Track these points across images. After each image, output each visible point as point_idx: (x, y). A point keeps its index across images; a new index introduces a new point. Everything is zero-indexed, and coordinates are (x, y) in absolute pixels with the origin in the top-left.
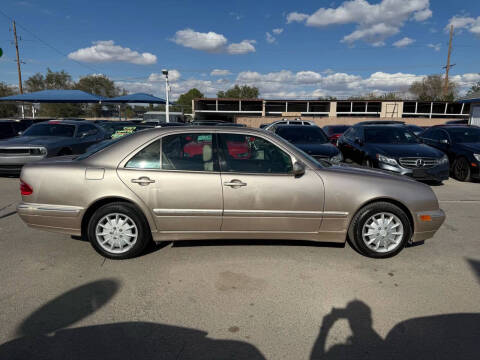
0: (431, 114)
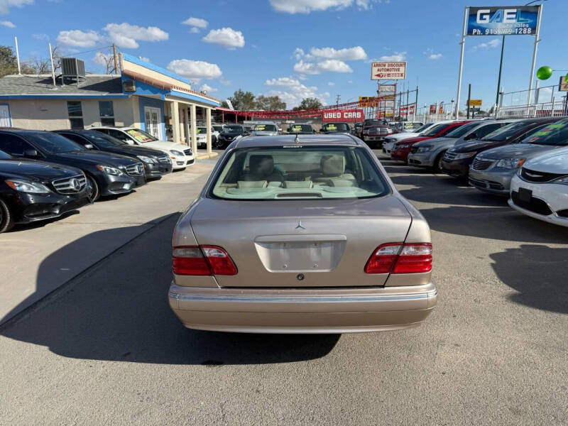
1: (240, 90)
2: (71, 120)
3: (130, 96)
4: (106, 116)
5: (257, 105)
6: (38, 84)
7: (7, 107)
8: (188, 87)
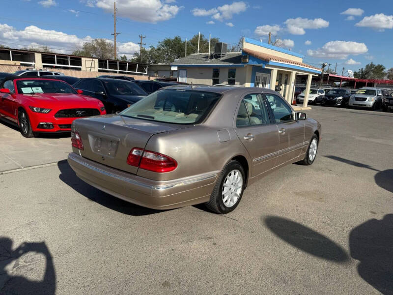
0: (118, 71)
1: (372, 63)
2: (213, 80)
3: (245, 65)
4: (231, 78)
5: (387, 75)
6: (202, 59)
7: (185, 71)
8: (300, 60)
